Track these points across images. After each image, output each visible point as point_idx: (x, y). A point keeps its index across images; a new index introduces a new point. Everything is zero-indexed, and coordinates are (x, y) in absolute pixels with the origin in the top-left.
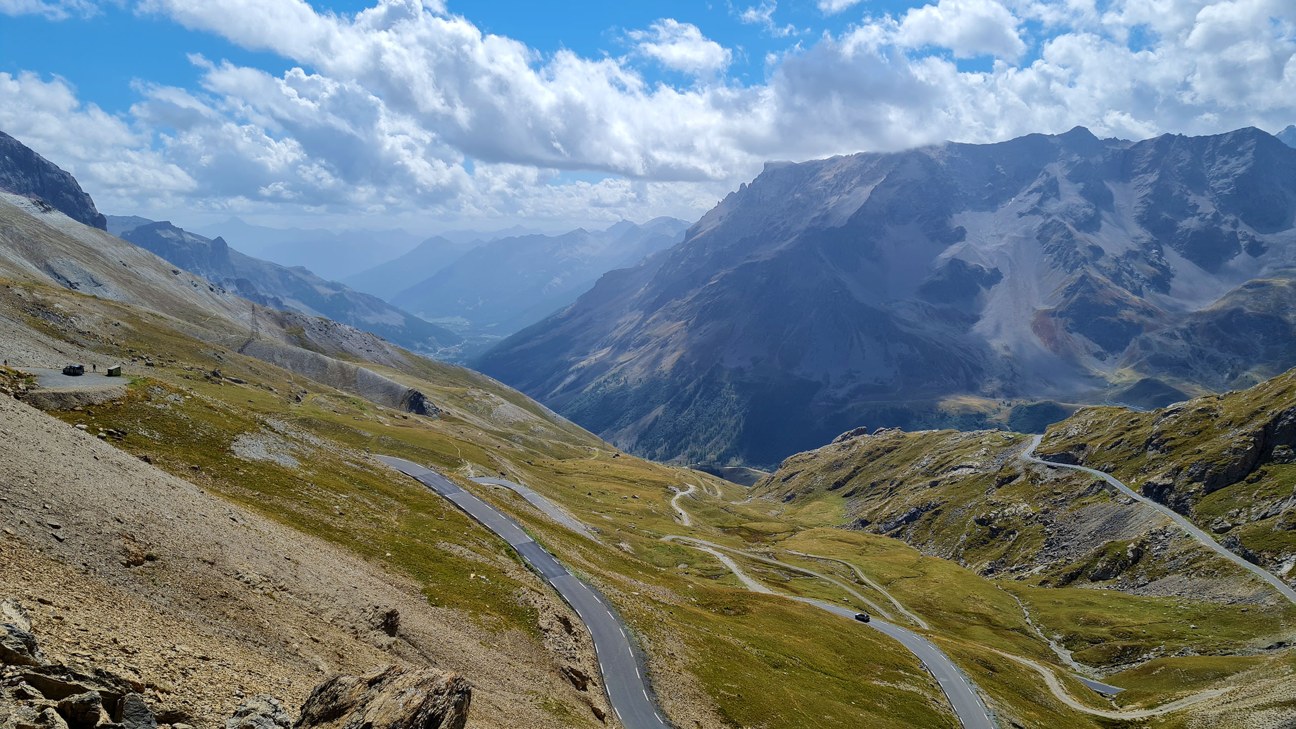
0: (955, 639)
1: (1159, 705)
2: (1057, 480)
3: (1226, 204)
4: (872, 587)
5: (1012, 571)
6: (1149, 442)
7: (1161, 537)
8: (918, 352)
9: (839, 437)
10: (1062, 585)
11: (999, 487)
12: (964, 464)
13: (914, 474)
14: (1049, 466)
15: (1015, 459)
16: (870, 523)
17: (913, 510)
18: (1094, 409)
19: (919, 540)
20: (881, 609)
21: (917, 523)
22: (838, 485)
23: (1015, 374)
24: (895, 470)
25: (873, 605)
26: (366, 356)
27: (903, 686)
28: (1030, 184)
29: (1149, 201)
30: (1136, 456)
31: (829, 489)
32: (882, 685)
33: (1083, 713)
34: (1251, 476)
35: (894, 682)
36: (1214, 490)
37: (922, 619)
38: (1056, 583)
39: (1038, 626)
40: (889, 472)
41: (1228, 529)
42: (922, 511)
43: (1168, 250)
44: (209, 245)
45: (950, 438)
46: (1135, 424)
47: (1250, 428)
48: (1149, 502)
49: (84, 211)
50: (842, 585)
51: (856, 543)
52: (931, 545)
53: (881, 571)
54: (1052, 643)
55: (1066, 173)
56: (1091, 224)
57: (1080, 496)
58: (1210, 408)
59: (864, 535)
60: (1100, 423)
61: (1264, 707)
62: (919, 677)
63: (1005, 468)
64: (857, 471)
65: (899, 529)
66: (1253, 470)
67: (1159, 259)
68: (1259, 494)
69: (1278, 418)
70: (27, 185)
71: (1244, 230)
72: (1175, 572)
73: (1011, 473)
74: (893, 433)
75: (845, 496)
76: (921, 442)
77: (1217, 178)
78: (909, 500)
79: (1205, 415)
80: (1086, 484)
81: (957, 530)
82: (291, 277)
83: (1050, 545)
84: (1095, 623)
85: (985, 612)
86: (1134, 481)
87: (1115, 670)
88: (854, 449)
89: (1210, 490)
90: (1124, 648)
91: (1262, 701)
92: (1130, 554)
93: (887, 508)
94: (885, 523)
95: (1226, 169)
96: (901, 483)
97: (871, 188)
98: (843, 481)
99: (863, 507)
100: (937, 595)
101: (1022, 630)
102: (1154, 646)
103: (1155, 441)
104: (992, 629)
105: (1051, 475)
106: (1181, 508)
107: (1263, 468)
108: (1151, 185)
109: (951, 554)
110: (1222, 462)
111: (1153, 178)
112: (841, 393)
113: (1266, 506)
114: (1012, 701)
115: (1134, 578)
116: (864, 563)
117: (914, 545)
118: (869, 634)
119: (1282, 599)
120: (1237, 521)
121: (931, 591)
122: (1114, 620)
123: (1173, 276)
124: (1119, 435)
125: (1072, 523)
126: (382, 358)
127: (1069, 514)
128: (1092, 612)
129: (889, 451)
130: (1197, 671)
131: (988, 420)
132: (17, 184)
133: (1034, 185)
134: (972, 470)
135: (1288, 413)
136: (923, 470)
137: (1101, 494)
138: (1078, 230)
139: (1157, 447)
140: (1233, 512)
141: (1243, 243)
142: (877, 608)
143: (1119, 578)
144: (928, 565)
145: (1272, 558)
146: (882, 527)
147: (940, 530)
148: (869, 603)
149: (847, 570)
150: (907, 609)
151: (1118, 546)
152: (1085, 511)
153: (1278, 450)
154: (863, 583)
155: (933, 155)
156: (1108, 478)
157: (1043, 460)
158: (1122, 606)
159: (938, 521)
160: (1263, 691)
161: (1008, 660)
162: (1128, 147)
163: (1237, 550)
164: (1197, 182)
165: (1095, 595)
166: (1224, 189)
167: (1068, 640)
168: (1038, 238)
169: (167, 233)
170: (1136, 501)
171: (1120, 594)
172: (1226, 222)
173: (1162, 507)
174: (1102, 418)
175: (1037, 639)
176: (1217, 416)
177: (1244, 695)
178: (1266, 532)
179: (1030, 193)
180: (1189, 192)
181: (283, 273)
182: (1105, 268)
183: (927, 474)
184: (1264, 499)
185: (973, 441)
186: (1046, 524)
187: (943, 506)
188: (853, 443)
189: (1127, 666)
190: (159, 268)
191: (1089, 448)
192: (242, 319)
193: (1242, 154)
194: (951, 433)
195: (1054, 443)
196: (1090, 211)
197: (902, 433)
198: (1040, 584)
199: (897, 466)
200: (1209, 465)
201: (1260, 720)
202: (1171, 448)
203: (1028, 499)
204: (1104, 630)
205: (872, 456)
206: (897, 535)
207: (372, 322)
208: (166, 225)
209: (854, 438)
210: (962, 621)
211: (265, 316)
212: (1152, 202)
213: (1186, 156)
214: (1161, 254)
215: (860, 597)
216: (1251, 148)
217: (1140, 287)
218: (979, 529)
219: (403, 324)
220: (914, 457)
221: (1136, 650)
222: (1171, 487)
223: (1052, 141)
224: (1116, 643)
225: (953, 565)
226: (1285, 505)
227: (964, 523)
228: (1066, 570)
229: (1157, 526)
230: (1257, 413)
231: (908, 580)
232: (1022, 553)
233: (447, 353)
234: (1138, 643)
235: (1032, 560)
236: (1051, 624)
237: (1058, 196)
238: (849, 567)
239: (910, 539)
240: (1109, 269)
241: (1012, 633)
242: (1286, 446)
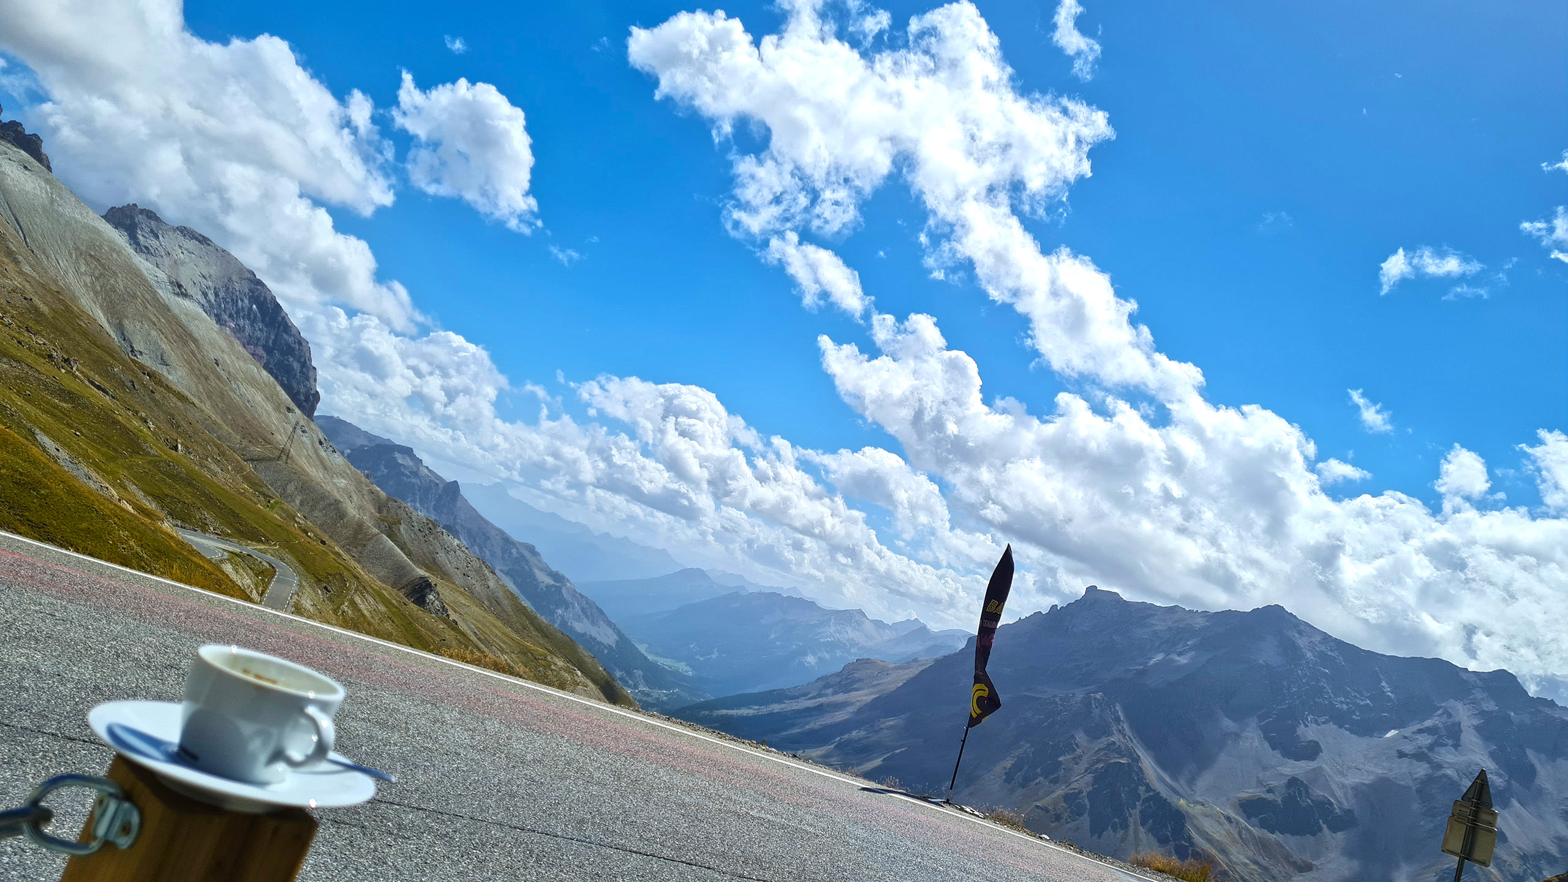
26: (458, 578)
28: (1424, 720)
44: (441, 486)
49: (303, 383)
55: (1475, 722)
70: (258, 339)
82: (514, 551)
126: (478, 588)
132: (249, 335)
133: (1428, 723)
168: (1419, 791)
169: (404, 459)
179: (1420, 731)
181: (507, 541)
182: (1505, 861)
190: (271, 397)
192: (334, 484)
207: (580, 631)
208: (408, 452)
211: (365, 492)
219: (614, 645)
223: (1464, 676)
233: (648, 695)
237: (1456, 746)
240: (1510, 865)
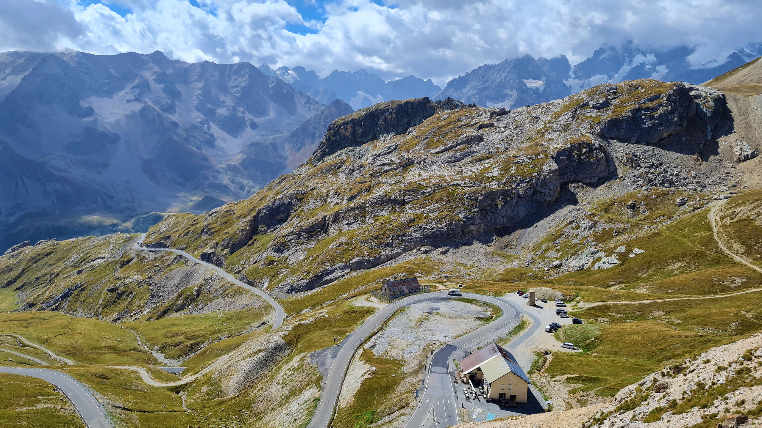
0: (83, 366)
1: (200, 371)
2: (156, 258)
3: (239, 101)
4: (31, 347)
5: (131, 316)
6: (203, 231)
7: (210, 281)
8: (68, 188)
9: (10, 250)
10: (160, 318)
11: (121, 267)
12: (99, 256)
13: (66, 268)
14: (150, 251)
15: (130, 249)
16: (36, 304)
17: (66, 290)
18: (174, 215)
19: (72, 309)
20: (38, 360)
21: (69, 299)
22: (10, 283)
23: (134, 198)
24: (53, 267)
25: (32, 359)
27: (39, 406)
28: (132, 82)
29: (200, 97)
30: (197, 239)
31: (4, 287)
32: (23, 410)
33: (160, 388)
34: (250, 242)
35: (33, 405)
36: (234, 252)
37: (69, 359)
38: (156, 317)
39: (145, 344)
40: (49, 269)
41: (241, 271)
42: (72, 290)
43: (212, 125)
45: (90, 241)
46: (195, 222)
47: (247, 219)
48: (204, 263)
50: (8, 351)
51: (25, 320)
52: (80, 310)
53: (41, 334)
54: (153, 352)
55: (154, 77)
56: (171, 109)
57: (169, 265)
58: (231, 209)
59: (31, 313)
60: (178, 223)
61: (247, 357)
62: (52, 397)
63: (125, 256)
64: (25, 271)
65: (57, 304)
66: (250, 239)
67: (208, 130)
68: (254, 251)
69: (260, 212)
71: (248, 116)
72: (217, 298)
73: (129, 258)
74: (50, 243)
75: (17, 289)
76: (69, 247)
77: (233, 87)
78: (63, 284)
79: (229, 213)
80: (172, 258)
81: (96, 299)
83: (153, 296)
84: (176, 335)
85: (112, 344)
86: (196, 253)
87: (187, 358)
88: (21, 257)
89: (232, 253)
90: (192, 345)
91: (246, 355)
92: (195, 293)
93: (47, 292)
94: (47, 302)
95: (236, 83)
96: (58, 274)
97: (21, 77)
98: (14, 279)
99: (30, 295)
100: (80, 341)
101: (136, 350)
102: (206, 340)
103: (205, 230)
104: (117, 353)
105: (152, 256)
106: (219, 264)
107: (254, 238)
108: (201, 88)
109: (93, 314)
110: (236, 237)
111: (201, 85)
112: (12, 219)
113: (256, 257)
114: (116, 393)
115: (197, 305)
116: (27, 333)
117: (68, 313)
118: (17, 379)
119: (264, 301)
120: (244, 266)
121: (76, 340)
122: (186, 331)
123: (216, 139)
124: (188, 229)
125: (165, 281)
127: (163, 277)
128: (175, 329)
129: (48, 254)
130: (226, 347)
131: (119, 227)
133: (135, 83)
134: (105, 260)
135: (263, 209)
136: (71, 264)
137: (179, 262)
138: (164, 112)
139: (206, 233)
140: (242, 262)
141: (248, 123)
142: (36, 360)
143: (190, 307)
144: (75, 324)
145: (260, 282)
146: (44, 305)
147: (85, 300)
148: (30, 358)
149: (14, 339)
150: (58, 355)
151: (188, 290)
152: (171, 274)
153: (261, 228)
154: (25, 346)
155: (65, 58)
156: (183, 253)
157: (147, 247)
158: (191, 322)
159: (84, 295)
160: (247, 349)
161: (116, 370)
162: (186, 66)
163: (245, 281)
164: (224, 88)
165: (177, 319)
166: (237, 93)
167: (162, 348)
168: (140, 116)
170: (197, 264)
171: (190, 316)
172: (239, 111)
173: (210, 265)
174: (179, 220)
175: (145, 352)
176: (234, 214)
177: (238, 353)
178: (257, 270)
179: (133, 88)
180: (220, 94)
182: (180, 134)
183: (75, 267)
184: (255, 253)
185: (105, 241)
186: (150, 284)
187: (86, 284)
188: (20, 253)
189: (193, 354)
191: (172, 237)
193: (243, 76)
194: (90, 238)
195: (153, 237)
196: (169, 101)
197: (56, 242)
198: (148, 320)
199: (54, 264)
200: (231, 239)
201: (244, 364)
202: (213, 233)
203: (140, 271)
204: (181, 337)
205: (35, 259)
206: (56, 309)
209: (21, 249)
210: (98, 353)
212: (202, 98)
213: (217, 74)
214: (209, 127)
215: (22, 355)
216: (247, 73)
217: (200, 145)
218: (110, 295)
220: (66, 256)
221: (197, 344)
222: (214, 253)
223: (143, 58)
224: (187, 343)
225: (94, 320)
226: (264, 255)
227: (101, 293)
228: (162, 309)
229: (208, 275)
230: (251, 210)
231: (60, 336)
232: (137, 304)
234: (199, 340)
235: (143, 307)
236: (152, 342)
237: (149, 91)
238: (15, 337)
239: (65, 309)
240: (183, 135)
241: (129, 352)
242: (263, 225)
